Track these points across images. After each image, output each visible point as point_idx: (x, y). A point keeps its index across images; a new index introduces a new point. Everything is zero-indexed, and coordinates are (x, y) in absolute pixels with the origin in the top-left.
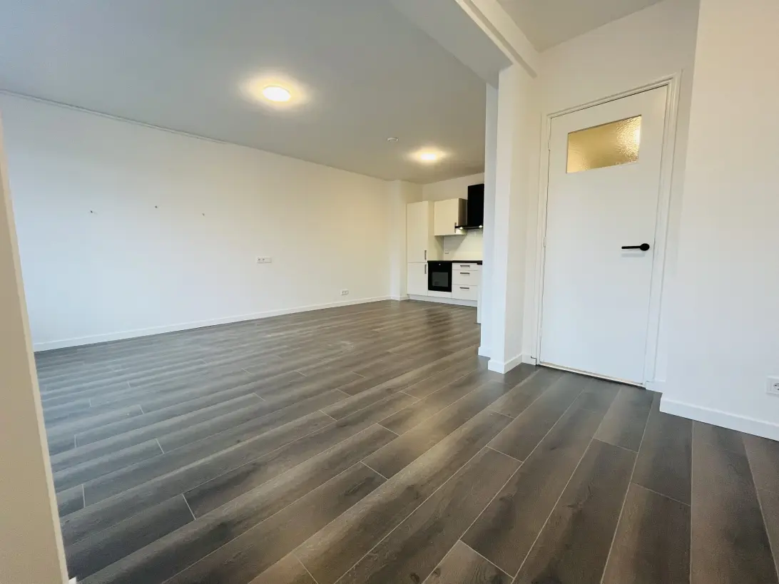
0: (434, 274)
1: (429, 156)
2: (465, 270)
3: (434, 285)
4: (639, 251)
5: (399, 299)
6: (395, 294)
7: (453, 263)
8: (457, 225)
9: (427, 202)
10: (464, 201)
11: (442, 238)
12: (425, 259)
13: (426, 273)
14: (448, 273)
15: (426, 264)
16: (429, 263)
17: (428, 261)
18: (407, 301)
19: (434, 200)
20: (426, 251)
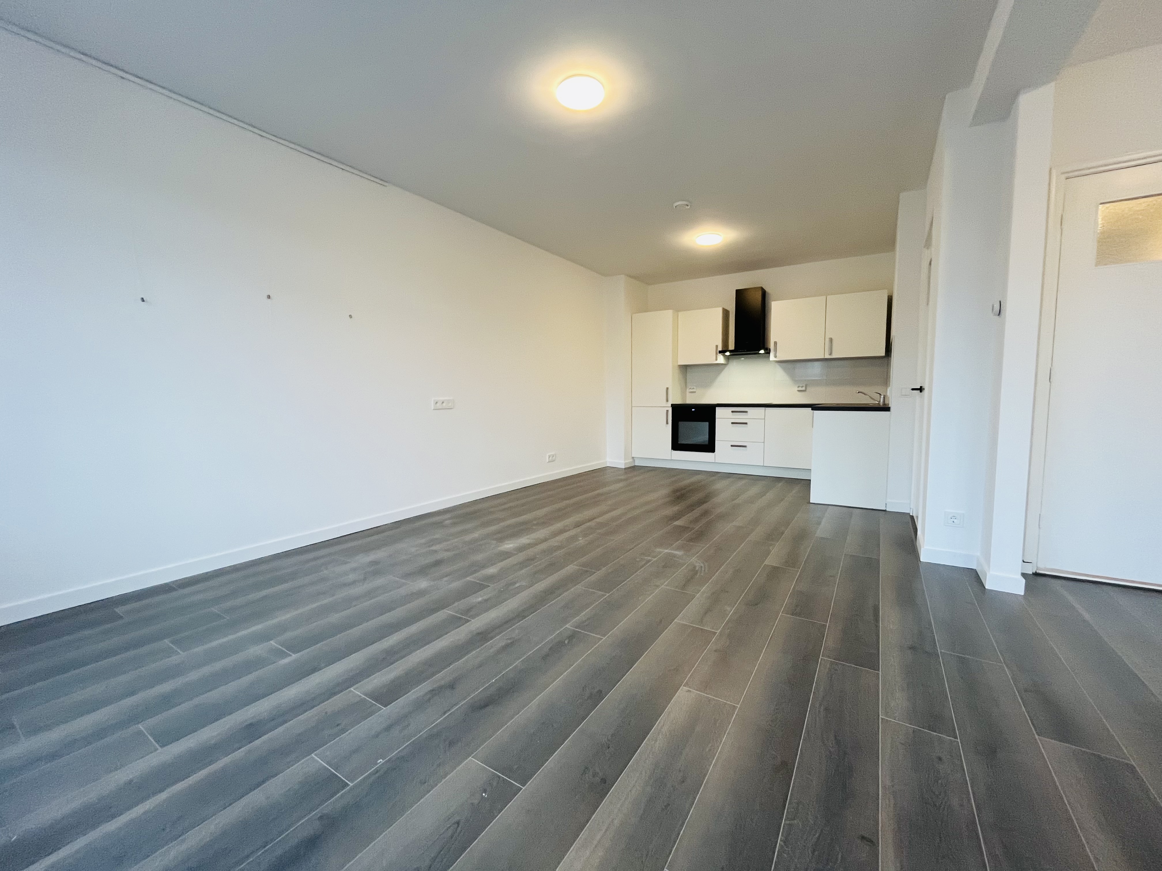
0: (682, 425)
1: (709, 237)
2: (740, 418)
3: (682, 441)
6: (614, 458)
7: (717, 408)
8: (720, 349)
9: (670, 312)
10: (726, 313)
11: (685, 369)
12: (667, 401)
13: (667, 423)
14: (707, 423)
15: (667, 409)
16: (674, 407)
17: (672, 405)
18: (633, 469)
19: (678, 310)
20: (667, 389)
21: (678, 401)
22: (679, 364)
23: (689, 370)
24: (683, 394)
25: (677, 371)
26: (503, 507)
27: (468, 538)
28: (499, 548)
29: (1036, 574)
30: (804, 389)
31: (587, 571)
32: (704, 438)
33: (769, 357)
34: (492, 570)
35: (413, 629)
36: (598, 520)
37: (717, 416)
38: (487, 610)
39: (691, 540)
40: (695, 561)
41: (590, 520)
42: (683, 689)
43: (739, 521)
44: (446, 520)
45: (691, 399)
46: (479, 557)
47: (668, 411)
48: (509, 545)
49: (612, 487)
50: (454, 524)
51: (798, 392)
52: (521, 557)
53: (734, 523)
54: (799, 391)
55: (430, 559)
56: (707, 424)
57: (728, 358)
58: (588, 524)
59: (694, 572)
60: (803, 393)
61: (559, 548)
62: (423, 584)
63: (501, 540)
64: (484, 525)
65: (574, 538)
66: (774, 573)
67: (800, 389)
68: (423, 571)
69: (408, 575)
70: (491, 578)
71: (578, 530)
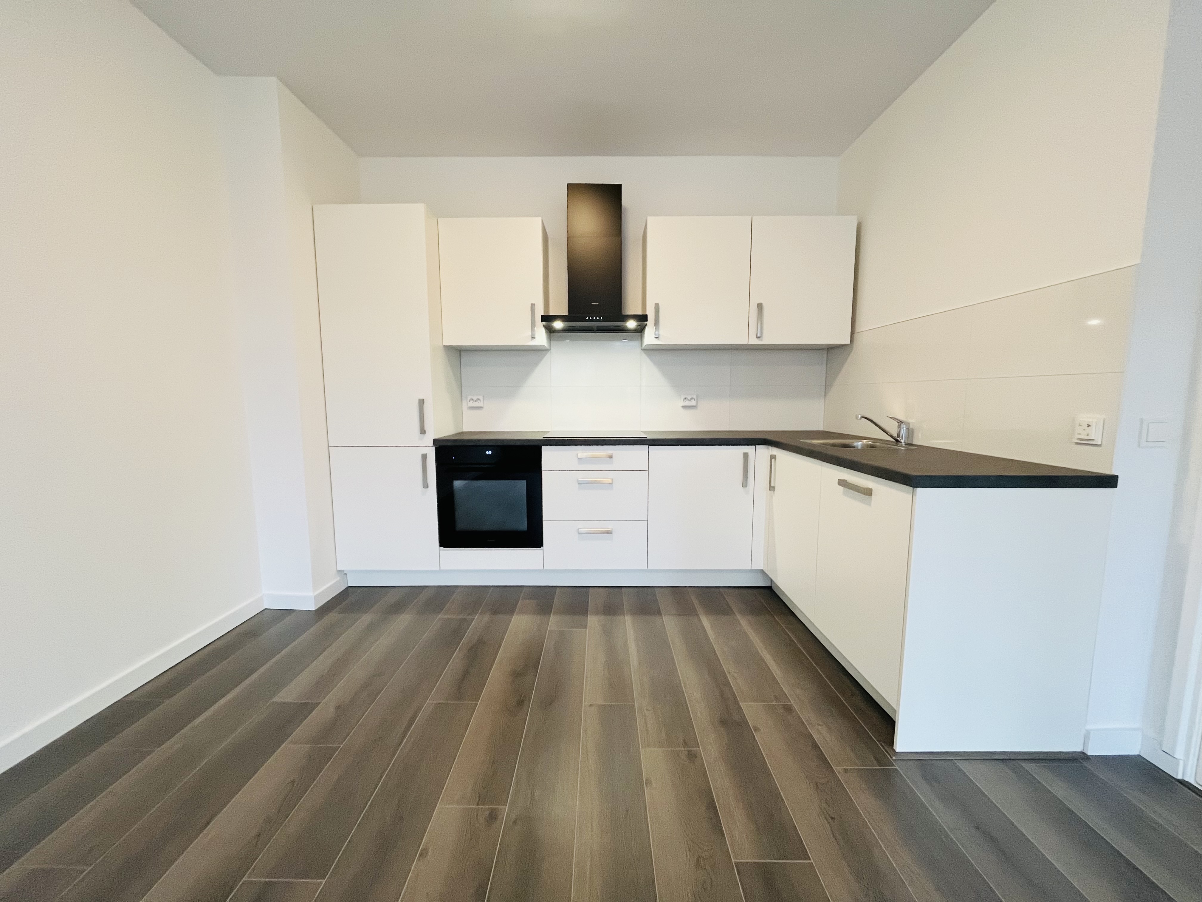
0: (460, 487)
2: (596, 469)
3: (462, 524)
5: (312, 604)
7: (543, 447)
8: (540, 311)
9: (420, 209)
11: (459, 356)
12: (423, 431)
13: (426, 486)
14: (525, 481)
15: (425, 450)
16: (442, 446)
17: (436, 442)
18: (346, 600)
20: (422, 402)
22: (445, 344)
23: (465, 358)
24: (458, 412)
25: (441, 357)
30: (693, 403)
32: (517, 515)
33: (644, 337)
37: (544, 467)
47: (424, 457)
51: (681, 409)
54: (683, 407)
56: (521, 485)
57: (557, 335)
60: (692, 411)
67: (687, 403)
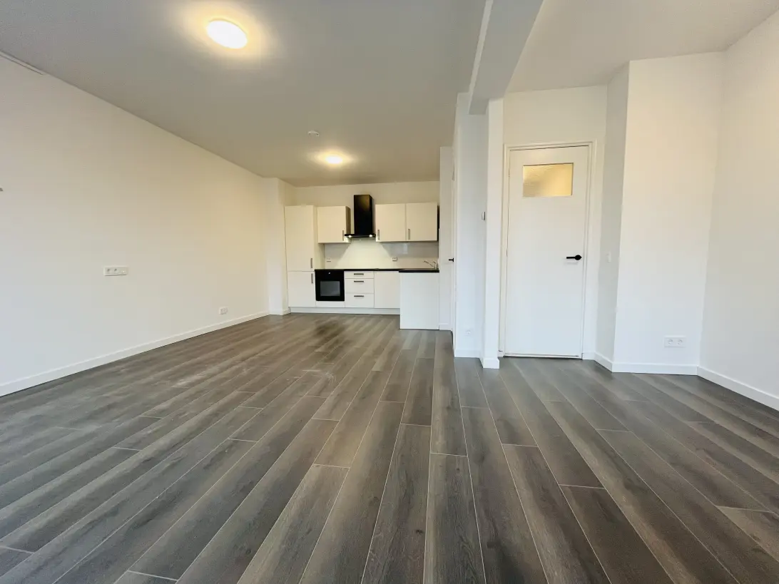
0: (322, 283)
1: (334, 158)
2: (359, 278)
3: (322, 295)
4: (574, 260)
5: (282, 314)
6: (275, 308)
7: (345, 272)
8: (345, 233)
9: (312, 207)
10: (348, 210)
11: (323, 245)
12: (312, 267)
13: (312, 282)
16: (317, 271)
17: (315, 270)
18: (289, 315)
19: (317, 205)
20: (312, 259)
21: (319, 268)
22: (319, 242)
23: (326, 246)
24: (323, 263)
25: (318, 248)
26: (179, 353)
27: (143, 381)
28: (173, 386)
29: (505, 357)
30: (396, 259)
31: (248, 394)
32: (337, 292)
33: (375, 239)
34: (163, 406)
35: (77, 470)
36: (259, 354)
37: (345, 277)
38: (156, 439)
39: (326, 361)
40: (328, 375)
41: (254, 355)
42: (314, 465)
43: (357, 346)
44: (122, 368)
45: (328, 266)
46: (153, 396)
47: (312, 274)
48: (182, 383)
49: (273, 329)
50: (130, 372)
52: (192, 391)
53: (355, 346)
54: (392, 261)
55: (102, 405)
56: (339, 282)
57: (350, 239)
58: (251, 358)
59: (327, 382)
60: (395, 262)
61: (226, 379)
62: (91, 428)
63: (175, 380)
64: (160, 370)
65: (239, 370)
66: (377, 376)
67: (394, 259)
68: (92, 417)
69: (75, 423)
70: (162, 412)
71: (244, 363)
